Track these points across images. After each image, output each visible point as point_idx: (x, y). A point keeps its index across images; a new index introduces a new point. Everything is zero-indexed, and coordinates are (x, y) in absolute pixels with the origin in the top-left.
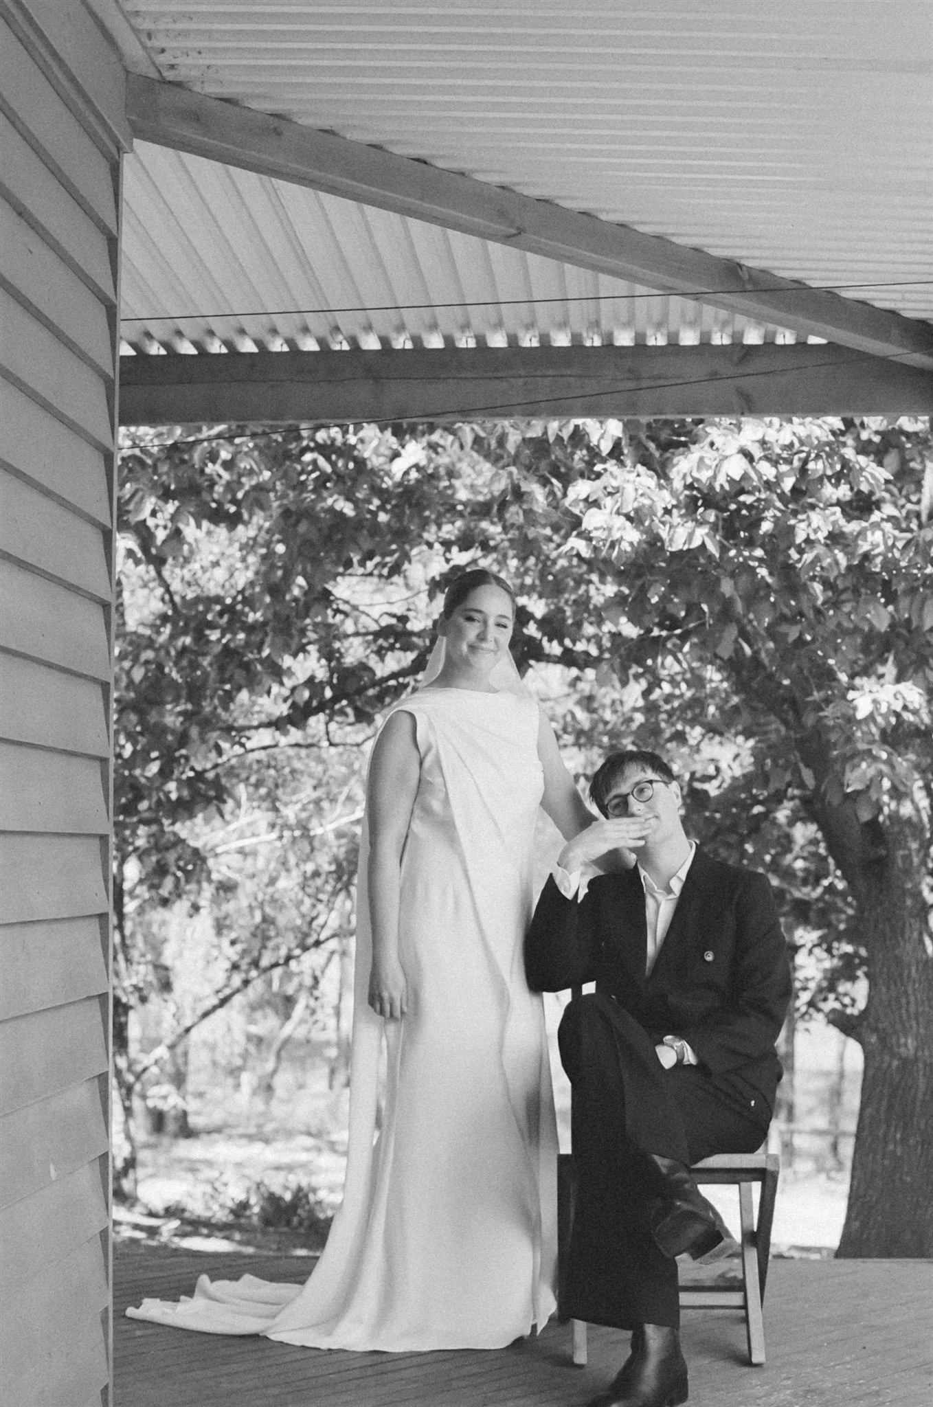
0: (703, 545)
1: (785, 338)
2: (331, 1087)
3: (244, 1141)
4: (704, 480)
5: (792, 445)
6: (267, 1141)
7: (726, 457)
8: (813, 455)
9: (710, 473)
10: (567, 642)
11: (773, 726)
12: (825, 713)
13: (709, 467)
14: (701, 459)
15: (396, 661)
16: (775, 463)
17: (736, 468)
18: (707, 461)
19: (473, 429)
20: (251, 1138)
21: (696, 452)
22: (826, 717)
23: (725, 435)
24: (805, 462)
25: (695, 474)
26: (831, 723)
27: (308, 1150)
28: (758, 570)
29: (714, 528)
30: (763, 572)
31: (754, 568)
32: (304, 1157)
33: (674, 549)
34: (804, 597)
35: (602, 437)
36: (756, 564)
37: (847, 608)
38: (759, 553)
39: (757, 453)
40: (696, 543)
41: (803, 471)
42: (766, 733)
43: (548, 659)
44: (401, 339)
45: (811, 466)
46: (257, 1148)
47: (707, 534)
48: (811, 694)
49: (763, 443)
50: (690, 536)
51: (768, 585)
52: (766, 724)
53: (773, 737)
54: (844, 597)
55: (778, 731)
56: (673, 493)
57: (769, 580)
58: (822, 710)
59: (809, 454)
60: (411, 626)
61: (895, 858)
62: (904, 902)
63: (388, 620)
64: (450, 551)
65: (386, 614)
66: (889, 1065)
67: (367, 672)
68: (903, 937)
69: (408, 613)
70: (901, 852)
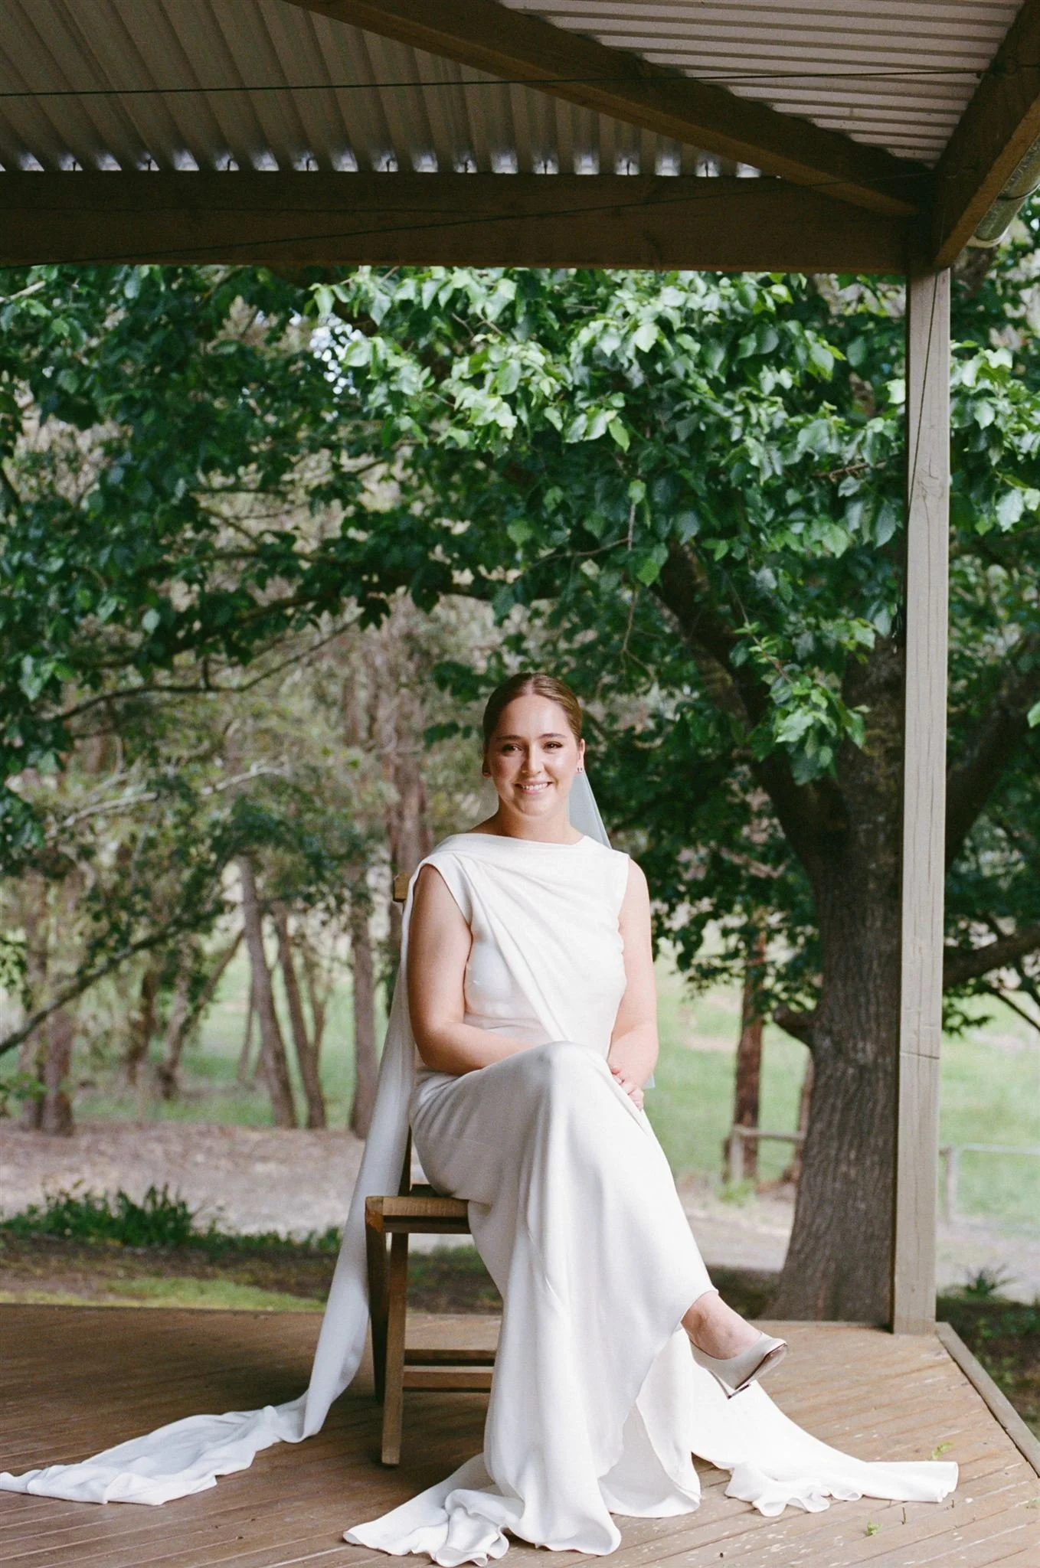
0: (608, 434)
1: (708, 171)
4: (608, 354)
7: (637, 326)
9: (616, 346)
10: (483, 570)
11: (718, 675)
12: (758, 649)
14: (606, 326)
17: (647, 338)
19: (333, 293)
21: (600, 322)
22: (757, 653)
23: (639, 299)
26: (763, 660)
29: (622, 413)
33: (571, 441)
37: (798, 528)
39: (677, 323)
42: (711, 682)
43: (458, 590)
44: (225, 161)
47: (613, 422)
48: (741, 626)
49: (685, 311)
50: (591, 425)
52: (709, 672)
53: (718, 686)
54: (792, 516)
55: (723, 680)
58: (755, 645)
60: (298, 546)
61: (857, 833)
62: (866, 885)
63: (269, 539)
64: (339, 457)
65: (268, 531)
66: (844, 1073)
67: (244, 603)
68: (864, 926)
69: (297, 533)
70: (864, 827)
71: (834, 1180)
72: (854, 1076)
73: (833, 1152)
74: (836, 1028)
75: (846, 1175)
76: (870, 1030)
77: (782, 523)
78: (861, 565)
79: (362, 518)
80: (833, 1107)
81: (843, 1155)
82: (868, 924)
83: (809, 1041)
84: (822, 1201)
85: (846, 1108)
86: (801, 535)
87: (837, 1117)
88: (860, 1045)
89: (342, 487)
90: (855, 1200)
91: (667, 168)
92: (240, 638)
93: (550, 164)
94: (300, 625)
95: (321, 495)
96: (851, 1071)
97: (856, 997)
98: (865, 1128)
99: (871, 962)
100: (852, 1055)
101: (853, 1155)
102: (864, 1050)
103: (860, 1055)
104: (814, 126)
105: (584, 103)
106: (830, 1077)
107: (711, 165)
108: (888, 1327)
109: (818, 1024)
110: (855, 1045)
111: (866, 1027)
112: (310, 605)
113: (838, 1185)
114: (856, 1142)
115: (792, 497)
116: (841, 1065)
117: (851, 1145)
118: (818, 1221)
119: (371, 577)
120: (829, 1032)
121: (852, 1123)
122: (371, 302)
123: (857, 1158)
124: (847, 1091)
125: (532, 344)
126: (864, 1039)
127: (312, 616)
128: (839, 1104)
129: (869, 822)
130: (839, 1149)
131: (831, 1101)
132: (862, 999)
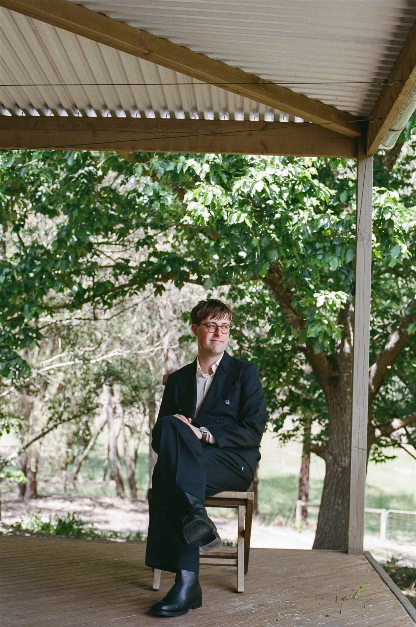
0: (244, 221)
1: (284, 119)
2: (104, 479)
3: (61, 500)
4: (246, 192)
5: (289, 177)
6: (71, 501)
7: (256, 182)
8: (298, 182)
9: (249, 189)
11: (291, 315)
12: (302, 301)
13: (248, 186)
14: (245, 182)
15: (123, 280)
16: (279, 185)
17: (260, 186)
18: (248, 183)
19: (143, 167)
20: (65, 499)
21: (243, 179)
22: (301, 303)
23: (258, 171)
24: (294, 185)
25: (242, 189)
26: (304, 306)
27: (89, 505)
28: (272, 235)
29: (250, 214)
30: (274, 236)
31: (270, 234)
32: (87, 508)
33: (231, 223)
34: (295, 249)
35: (201, 172)
36: (271, 232)
37: (320, 257)
38: (272, 227)
39: (271, 180)
40: (241, 221)
41: (293, 190)
43: (192, 281)
44: (106, 114)
45: (296, 187)
46: (67, 503)
47: (246, 217)
49: (274, 176)
50: (239, 218)
51: (276, 243)
54: (318, 252)
55: (292, 317)
56: (232, 197)
57: (277, 240)
59: (296, 181)
60: (131, 264)
61: (343, 377)
62: (346, 397)
63: (120, 261)
64: (147, 229)
65: (119, 258)
66: (337, 470)
67: (110, 285)
68: (345, 413)
69: (130, 258)
70: (346, 374)
71: (332, 511)
72: (341, 471)
73: (332, 501)
74: (334, 452)
75: (337, 509)
76: (347, 453)
77: (314, 255)
78: (343, 273)
79: (155, 254)
80: (333, 483)
81: (336, 502)
82: (347, 412)
83: (324, 457)
84: (328, 520)
85: (338, 484)
86: (321, 260)
87: (334, 487)
88: (343, 459)
89: (148, 241)
90: (341, 519)
91: (269, 118)
92: (108, 298)
93: (226, 116)
94: (131, 295)
95: (140, 244)
96: (340, 469)
97: (342, 440)
98: (345, 491)
99: (348, 427)
100: (340, 463)
101: (340, 502)
102: (345, 461)
103: (343, 463)
104: (323, 103)
105: (238, 93)
106: (332, 471)
107: (285, 118)
108: (346, 552)
109: (327, 451)
110: (341, 459)
111: (346, 452)
112: (135, 287)
113: (334, 513)
114: (341, 497)
115: (318, 245)
116: (336, 466)
117: (339, 499)
118: (326, 527)
119: (158, 276)
120: (332, 454)
121: (340, 490)
122: (157, 170)
123: (342, 503)
124: (338, 476)
125: (218, 186)
126: (345, 456)
127: (136, 291)
128: (335, 482)
129: (347, 372)
130: (335, 500)
131: (332, 481)
132: (344, 441)
